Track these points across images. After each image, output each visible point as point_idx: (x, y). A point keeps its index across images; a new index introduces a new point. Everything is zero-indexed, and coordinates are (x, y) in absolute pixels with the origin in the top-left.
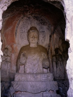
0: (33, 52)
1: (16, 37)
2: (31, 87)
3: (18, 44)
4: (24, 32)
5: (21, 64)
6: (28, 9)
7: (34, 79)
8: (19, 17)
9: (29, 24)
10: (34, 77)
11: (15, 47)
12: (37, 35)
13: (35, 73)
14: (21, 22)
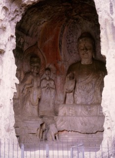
0: (86, 72)
1: (61, 51)
2: (82, 124)
3: (65, 61)
4: (73, 42)
5: (67, 91)
6: (71, 7)
7: (87, 113)
8: (61, 21)
9: (78, 29)
10: (87, 110)
11: (60, 67)
12: (90, 45)
13: (89, 103)
14: (66, 28)
